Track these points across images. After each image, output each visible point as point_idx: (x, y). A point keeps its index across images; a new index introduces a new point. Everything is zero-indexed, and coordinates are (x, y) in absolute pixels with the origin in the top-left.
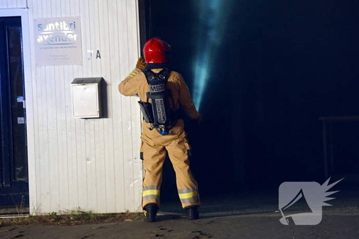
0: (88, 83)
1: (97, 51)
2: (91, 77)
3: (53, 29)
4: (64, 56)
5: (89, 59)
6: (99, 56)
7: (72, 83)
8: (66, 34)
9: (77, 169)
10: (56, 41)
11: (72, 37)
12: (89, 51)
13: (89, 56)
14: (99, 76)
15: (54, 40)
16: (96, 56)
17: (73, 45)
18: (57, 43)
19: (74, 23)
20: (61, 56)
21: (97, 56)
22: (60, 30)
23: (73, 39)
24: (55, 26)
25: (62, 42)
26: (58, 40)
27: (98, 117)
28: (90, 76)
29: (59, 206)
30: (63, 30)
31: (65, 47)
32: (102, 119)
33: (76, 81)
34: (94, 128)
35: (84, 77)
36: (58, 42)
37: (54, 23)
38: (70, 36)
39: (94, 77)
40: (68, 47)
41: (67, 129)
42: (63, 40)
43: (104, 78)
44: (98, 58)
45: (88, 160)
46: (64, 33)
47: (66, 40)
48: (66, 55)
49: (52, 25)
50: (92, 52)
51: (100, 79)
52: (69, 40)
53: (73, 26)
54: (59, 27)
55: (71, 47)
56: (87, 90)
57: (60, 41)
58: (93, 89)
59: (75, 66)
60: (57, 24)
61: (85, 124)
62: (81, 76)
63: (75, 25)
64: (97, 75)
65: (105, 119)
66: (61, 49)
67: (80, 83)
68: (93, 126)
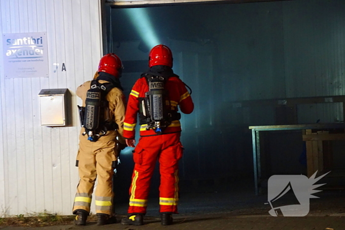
0: (55, 94)
1: (62, 64)
2: (57, 88)
3: (22, 44)
4: (31, 69)
5: (55, 72)
6: (64, 69)
7: (40, 94)
8: (33, 49)
9: (43, 174)
10: (24, 55)
11: (39, 51)
12: (55, 64)
13: (55, 69)
14: (65, 87)
15: (22, 54)
16: (61, 69)
17: (40, 59)
18: (24, 56)
19: (41, 38)
20: (28, 69)
21: (63, 69)
22: (28, 45)
23: (40, 53)
24: (23, 41)
25: (29, 56)
26: (26, 54)
27: (64, 125)
28: (55, 87)
29: (26, 209)
30: (31, 45)
31: (32, 61)
32: (67, 128)
33: (43, 92)
34: (60, 135)
35: (51, 88)
36: (26, 56)
37: (22, 39)
38: (38, 50)
39: (59, 88)
40: (35, 61)
41: (34, 137)
42: (31, 54)
43: (69, 89)
44: (64, 70)
45: (53, 165)
46: (31, 48)
47: (33, 54)
48: (34, 68)
49: (21, 40)
50: (58, 64)
51: (66, 90)
52: (37, 54)
53: (39, 41)
54: (27, 41)
55: (38, 61)
56: (54, 100)
57: (27, 54)
58: (60, 99)
59: (42, 78)
60: (25, 39)
61: (51, 132)
62: (47, 87)
63: (41, 40)
64: (62, 86)
65: (70, 128)
66: (29, 62)
67: (48, 94)
68: (58, 134)
